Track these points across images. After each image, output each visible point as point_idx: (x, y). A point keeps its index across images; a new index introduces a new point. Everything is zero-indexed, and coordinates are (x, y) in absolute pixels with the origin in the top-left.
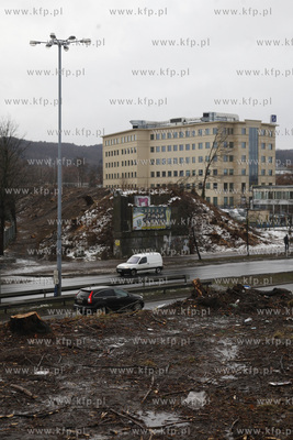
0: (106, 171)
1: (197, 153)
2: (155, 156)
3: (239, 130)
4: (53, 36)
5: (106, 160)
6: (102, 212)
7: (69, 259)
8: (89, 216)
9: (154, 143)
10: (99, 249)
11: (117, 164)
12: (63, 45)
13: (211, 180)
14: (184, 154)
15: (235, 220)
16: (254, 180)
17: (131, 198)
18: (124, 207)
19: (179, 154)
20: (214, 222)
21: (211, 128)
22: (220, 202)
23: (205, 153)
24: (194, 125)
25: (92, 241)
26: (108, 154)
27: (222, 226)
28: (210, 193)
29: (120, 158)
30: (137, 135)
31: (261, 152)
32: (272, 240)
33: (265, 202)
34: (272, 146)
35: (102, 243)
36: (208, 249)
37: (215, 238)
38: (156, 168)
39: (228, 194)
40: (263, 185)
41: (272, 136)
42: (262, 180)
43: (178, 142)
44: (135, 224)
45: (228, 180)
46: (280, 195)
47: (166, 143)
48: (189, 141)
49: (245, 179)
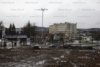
0: (50, 31)
1: (64, 28)
2: (57, 29)
3: (71, 25)
4: (42, 9)
5: (50, 29)
6: (49, 37)
7: (44, 44)
8: (47, 37)
9: (57, 27)
10: (48, 43)
11: (51, 30)
12: (43, 10)
13: (66, 33)
14: (62, 29)
15: (70, 39)
16: (73, 33)
17: (53, 35)
18: (52, 36)
19: (61, 29)
20: (67, 39)
21: (66, 25)
22: (68, 36)
23: (65, 28)
24: (64, 24)
25: (47, 41)
26: (50, 28)
27: (68, 40)
28: (66, 35)
29: (52, 29)
30: (55, 26)
31: (74, 29)
32: (76, 42)
33: (75, 36)
34: (76, 28)
35: (49, 42)
36: (66, 43)
37: (67, 41)
38: (57, 31)
39: (69, 35)
40: (75, 34)
41: (76, 26)
42: (74, 33)
43: (61, 27)
44: (54, 39)
45: (69, 33)
46: (77, 35)
47: (59, 27)
48: (63, 27)
49: (72, 33)
